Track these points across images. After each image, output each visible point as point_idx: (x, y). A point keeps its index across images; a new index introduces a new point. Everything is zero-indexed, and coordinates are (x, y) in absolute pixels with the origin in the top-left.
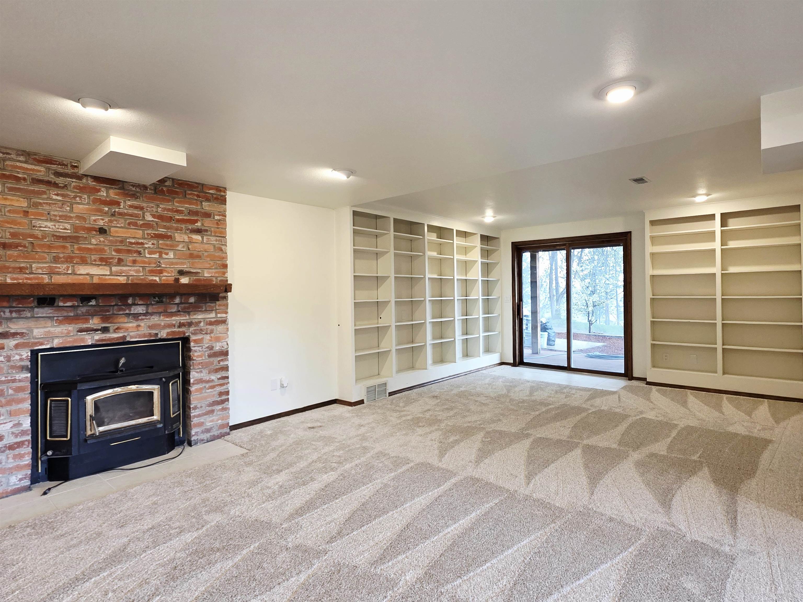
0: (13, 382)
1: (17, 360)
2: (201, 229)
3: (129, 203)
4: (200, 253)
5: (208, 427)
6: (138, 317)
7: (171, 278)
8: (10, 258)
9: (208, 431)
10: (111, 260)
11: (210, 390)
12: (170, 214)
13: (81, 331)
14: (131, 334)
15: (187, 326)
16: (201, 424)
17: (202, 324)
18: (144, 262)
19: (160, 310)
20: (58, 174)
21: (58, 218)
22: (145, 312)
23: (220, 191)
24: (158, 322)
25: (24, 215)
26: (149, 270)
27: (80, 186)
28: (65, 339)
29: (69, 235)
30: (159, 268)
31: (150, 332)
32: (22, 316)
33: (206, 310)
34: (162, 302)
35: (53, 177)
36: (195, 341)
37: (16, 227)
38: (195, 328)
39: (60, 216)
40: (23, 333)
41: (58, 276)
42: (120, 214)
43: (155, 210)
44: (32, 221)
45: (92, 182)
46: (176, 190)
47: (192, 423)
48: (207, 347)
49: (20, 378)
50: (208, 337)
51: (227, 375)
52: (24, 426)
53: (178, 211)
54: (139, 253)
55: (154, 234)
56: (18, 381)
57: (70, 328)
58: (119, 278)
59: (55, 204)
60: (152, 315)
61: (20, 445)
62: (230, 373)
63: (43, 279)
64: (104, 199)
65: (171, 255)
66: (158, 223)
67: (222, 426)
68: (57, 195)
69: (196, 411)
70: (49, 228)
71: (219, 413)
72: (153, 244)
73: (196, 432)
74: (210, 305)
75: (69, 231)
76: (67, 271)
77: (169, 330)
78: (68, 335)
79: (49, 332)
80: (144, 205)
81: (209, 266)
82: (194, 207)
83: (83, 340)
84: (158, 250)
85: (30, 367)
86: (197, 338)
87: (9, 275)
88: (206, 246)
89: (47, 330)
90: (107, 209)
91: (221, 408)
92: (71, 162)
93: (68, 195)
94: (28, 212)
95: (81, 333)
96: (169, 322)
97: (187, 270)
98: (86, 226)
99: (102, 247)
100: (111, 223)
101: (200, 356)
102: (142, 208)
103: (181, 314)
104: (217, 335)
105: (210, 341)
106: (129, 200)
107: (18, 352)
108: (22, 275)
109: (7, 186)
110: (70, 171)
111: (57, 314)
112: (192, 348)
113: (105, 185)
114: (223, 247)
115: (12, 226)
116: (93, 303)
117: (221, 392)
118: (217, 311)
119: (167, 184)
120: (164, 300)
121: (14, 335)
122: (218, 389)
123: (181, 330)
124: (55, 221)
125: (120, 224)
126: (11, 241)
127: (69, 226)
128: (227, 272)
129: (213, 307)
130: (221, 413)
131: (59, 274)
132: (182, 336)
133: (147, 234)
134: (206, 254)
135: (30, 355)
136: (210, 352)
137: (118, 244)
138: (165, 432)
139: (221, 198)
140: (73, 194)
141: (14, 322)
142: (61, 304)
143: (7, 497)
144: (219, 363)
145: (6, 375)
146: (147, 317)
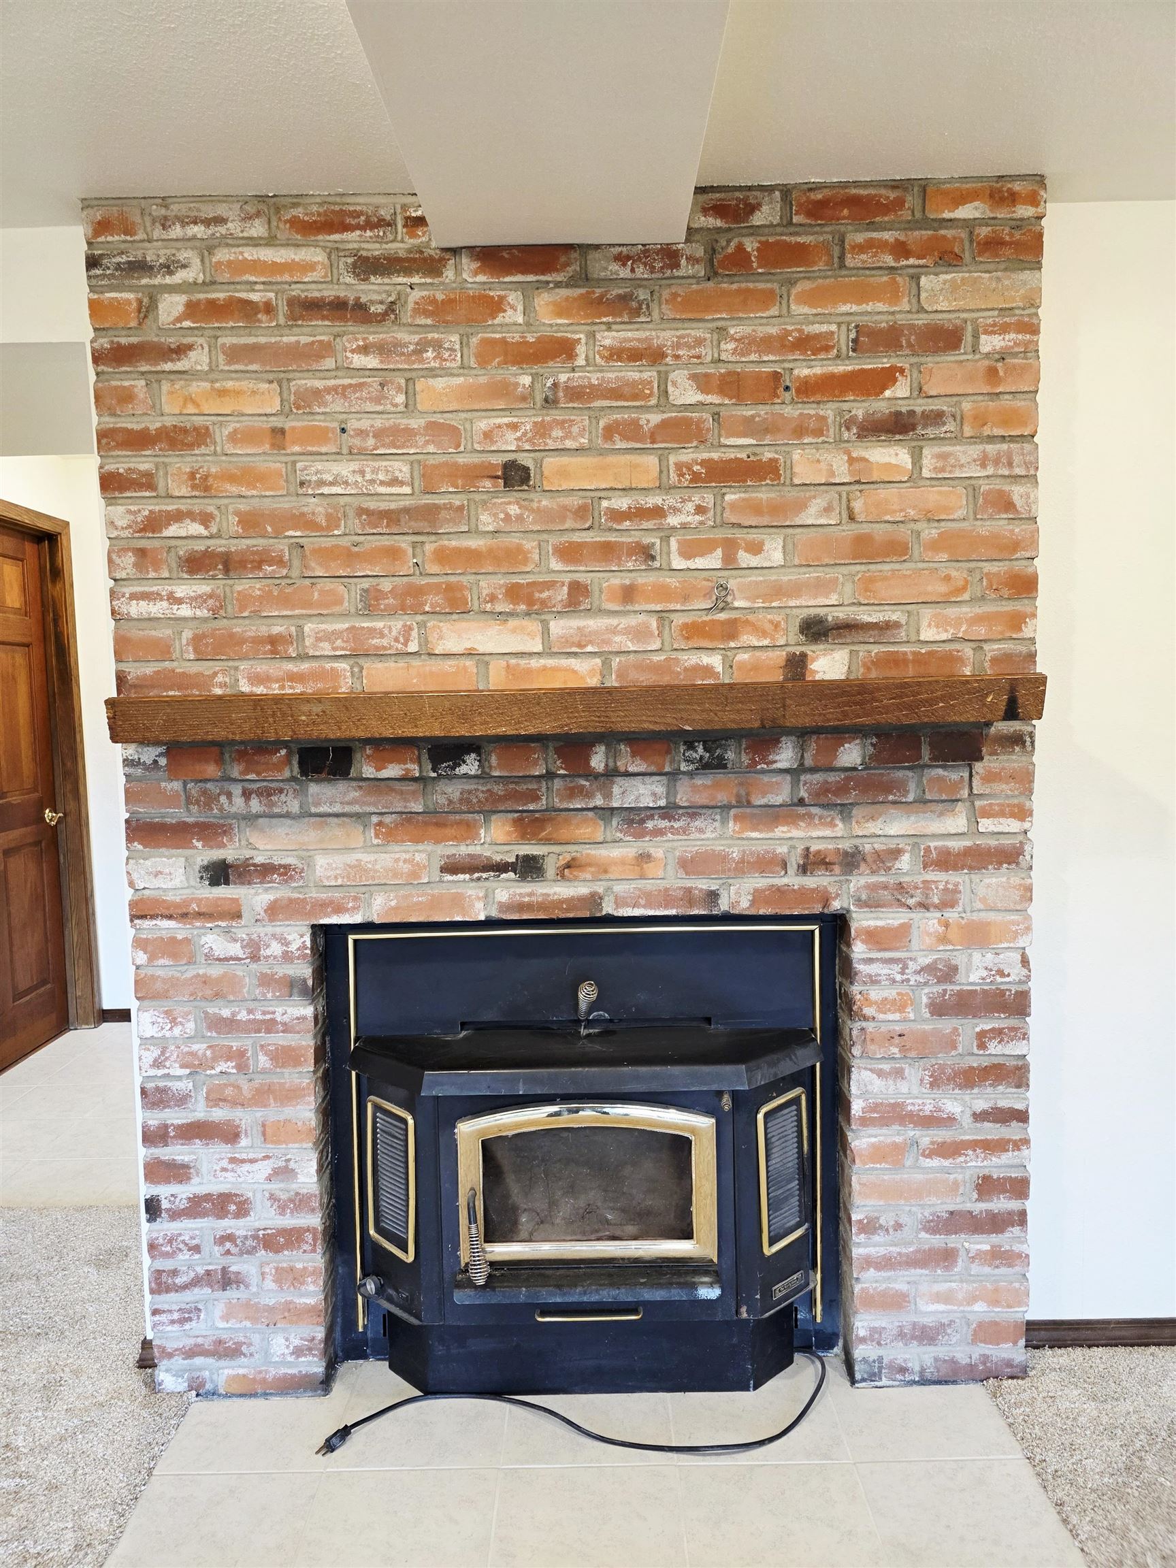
0: (268, 1031)
1: (275, 957)
2: (912, 413)
3: (608, 339)
4: (904, 531)
5: (928, 1321)
6: (642, 821)
7: (771, 654)
8: (243, 608)
9: (926, 1335)
10: (545, 595)
11: (936, 1162)
12: (770, 362)
13: (451, 868)
14: (619, 888)
15: (837, 869)
16: (896, 1301)
17: (905, 862)
18: (663, 593)
19: (722, 797)
20: (366, 267)
21: (371, 442)
22: (662, 803)
23: (1012, 199)
24: (718, 847)
25: (273, 446)
26: (685, 626)
27: (433, 301)
28: (406, 897)
29: (407, 502)
30: (723, 616)
31: (689, 884)
32: (276, 810)
33: (922, 801)
34: (718, 764)
35: (349, 279)
36: (875, 938)
37: (255, 492)
38: (873, 879)
39: (378, 434)
40: (287, 867)
41: (380, 665)
42: (576, 393)
43: (708, 353)
44: (294, 463)
45: (476, 274)
46: (799, 239)
47: (857, 1288)
48: (929, 969)
49: (286, 1018)
50: (930, 922)
51: (1019, 1106)
52: (301, 1179)
53: (808, 345)
54: (647, 554)
55: (703, 463)
56: (280, 1027)
57: (419, 857)
58: (573, 663)
59: (361, 386)
60: (693, 816)
61: (292, 1238)
62: (1035, 1098)
63: (335, 674)
64: (517, 337)
65: (774, 553)
66: (722, 409)
67: (988, 1332)
68: (365, 350)
69: (876, 1238)
70: (346, 483)
71: (975, 1269)
72: (700, 510)
73: (873, 1330)
74: (940, 779)
75: (407, 490)
76: (406, 644)
77: (761, 882)
78: (412, 879)
79: (358, 867)
80: (665, 337)
81: (942, 588)
82: (881, 307)
83: (458, 901)
84: (720, 534)
85: (310, 983)
86: (880, 923)
87: (243, 665)
88: (933, 496)
89: (352, 858)
90: (526, 380)
91: (987, 1247)
92: (405, 207)
93: (398, 344)
94: (282, 431)
95: (454, 878)
96: (760, 848)
97: (841, 614)
98: (461, 460)
99: (515, 540)
100: (543, 436)
101: (899, 1005)
102: (655, 356)
103: (811, 816)
104: (975, 916)
105: (943, 939)
106: (609, 327)
107: (278, 930)
108: (277, 664)
109: (224, 345)
110: (401, 244)
111: (375, 805)
112: (859, 967)
113: (519, 278)
114: (1017, 492)
115: (244, 491)
116: (470, 766)
117: (986, 1178)
118: (978, 803)
119: (758, 219)
120: (730, 755)
121: (266, 871)
122: (977, 1164)
123: (810, 882)
124: (362, 453)
125: (574, 439)
126: (244, 544)
127: (406, 469)
128: (1034, 616)
129: (956, 786)
130: (987, 1270)
131: (380, 655)
132: (817, 909)
133: (679, 466)
134: (930, 533)
135: (308, 944)
136: (940, 988)
137: (569, 524)
138: (738, 1312)
139: (1017, 235)
140: (416, 338)
141: (262, 830)
142: (368, 771)
143: (265, 1395)
144: (982, 1046)
145: (252, 1005)
146: (676, 825)
